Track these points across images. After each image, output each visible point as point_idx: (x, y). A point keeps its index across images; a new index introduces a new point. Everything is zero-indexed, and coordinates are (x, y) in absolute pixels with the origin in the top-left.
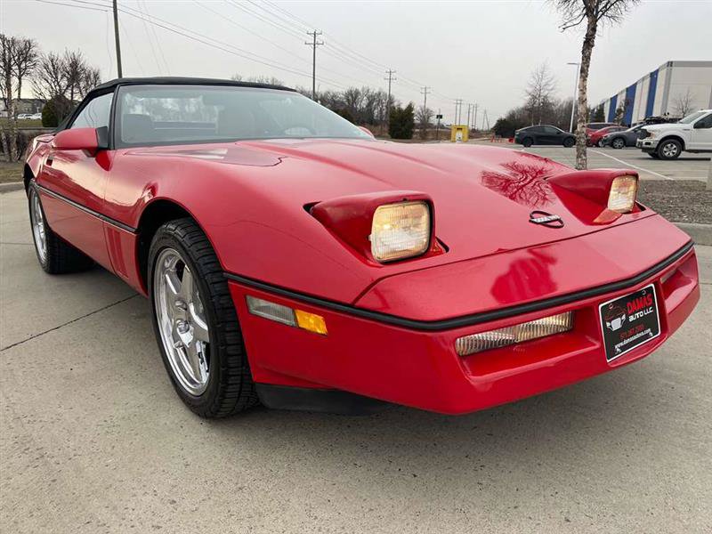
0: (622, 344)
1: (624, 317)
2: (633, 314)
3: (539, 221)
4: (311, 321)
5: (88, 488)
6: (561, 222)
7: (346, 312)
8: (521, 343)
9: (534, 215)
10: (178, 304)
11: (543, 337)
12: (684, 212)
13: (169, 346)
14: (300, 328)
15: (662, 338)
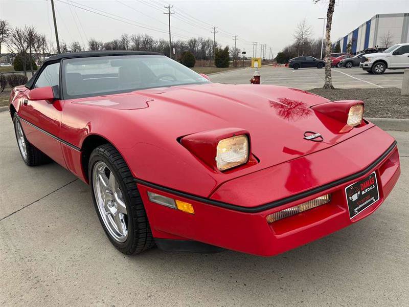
0: (358, 208)
1: (359, 193)
2: (364, 190)
3: (309, 138)
4: (185, 206)
5: (66, 300)
6: (322, 137)
7: (205, 202)
8: (302, 212)
9: (306, 134)
10: (107, 191)
11: (314, 208)
12: (389, 111)
13: (103, 213)
14: (179, 210)
15: (380, 201)
